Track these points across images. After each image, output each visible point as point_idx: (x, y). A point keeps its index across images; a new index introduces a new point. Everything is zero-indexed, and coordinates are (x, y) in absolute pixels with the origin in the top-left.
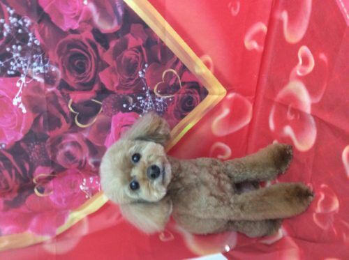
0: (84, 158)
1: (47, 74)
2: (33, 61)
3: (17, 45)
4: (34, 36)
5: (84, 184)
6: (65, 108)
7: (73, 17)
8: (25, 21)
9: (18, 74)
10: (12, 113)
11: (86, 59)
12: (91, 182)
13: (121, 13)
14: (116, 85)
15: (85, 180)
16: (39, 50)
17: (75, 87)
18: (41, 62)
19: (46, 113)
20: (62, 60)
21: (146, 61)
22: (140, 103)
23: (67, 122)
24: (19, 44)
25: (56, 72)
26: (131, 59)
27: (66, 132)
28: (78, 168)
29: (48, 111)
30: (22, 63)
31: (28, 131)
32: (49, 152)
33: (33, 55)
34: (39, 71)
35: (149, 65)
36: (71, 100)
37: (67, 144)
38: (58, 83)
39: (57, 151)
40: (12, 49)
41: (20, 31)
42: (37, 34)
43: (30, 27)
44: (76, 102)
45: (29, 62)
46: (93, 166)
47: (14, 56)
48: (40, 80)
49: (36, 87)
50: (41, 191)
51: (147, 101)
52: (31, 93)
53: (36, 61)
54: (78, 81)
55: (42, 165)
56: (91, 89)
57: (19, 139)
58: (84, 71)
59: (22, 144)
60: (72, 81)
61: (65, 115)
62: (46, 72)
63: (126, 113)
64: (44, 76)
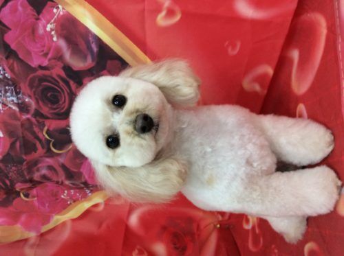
0: (60, 180)
4: (4, 70)
5: (65, 194)
6: (40, 135)
7: (42, 53)
11: (59, 92)
12: (72, 194)
13: (95, 49)
16: (10, 83)
17: (49, 116)
18: (14, 93)
19: (21, 139)
20: (35, 94)
23: (43, 148)
25: (29, 102)
27: (41, 157)
28: (57, 184)
29: (23, 137)
31: (6, 154)
33: (5, 86)
34: (13, 101)
36: (46, 128)
38: (32, 111)
42: (6, 68)
44: (51, 129)
45: (3, 92)
48: (14, 108)
50: (27, 196)
52: (8, 120)
53: (9, 92)
54: (52, 111)
55: (21, 182)
56: (66, 119)
60: (45, 110)
61: (40, 141)
64: (18, 105)
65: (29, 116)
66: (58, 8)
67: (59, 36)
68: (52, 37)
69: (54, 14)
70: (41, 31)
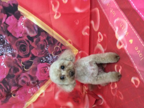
0: (29, 82)
1: (13, 53)
4: (7, 41)
5: (30, 91)
6: (20, 65)
7: (20, 32)
8: (3, 36)
9: (2, 54)
10: (1, 68)
11: (26, 46)
12: (32, 90)
13: (37, 29)
14: (38, 54)
15: (30, 90)
16: (9, 45)
17: (23, 56)
18: (10, 49)
19: (13, 67)
20: (17, 48)
21: (48, 44)
22: (47, 59)
23: (21, 69)
24: (2, 44)
25: (15, 52)
26: (42, 44)
27: (21, 73)
28: (27, 85)
29: (14, 66)
30: (3, 50)
31: (7, 75)
32: (16, 81)
33: (7, 47)
34: (9, 53)
35: (49, 45)
36: (22, 62)
37: (22, 77)
38: (17, 56)
39: (19, 80)
41: (2, 40)
42: (8, 40)
43: (5, 38)
44: (24, 62)
45: (6, 50)
46: (32, 84)
48: (10, 55)
49: (9, 58)
50: (14, 96)
51: (50, 58)
52: (7, 61)
53: (8, 49)
54: (24, 54)
55: (14, 86)
56: (29, 57)
57: (5, 77)
58: (25, 50)
59: (6, 79)
60: (21, 54)
61: (20, 67)
62: (12, 52)
63: (42, 63)
65: (15, 58)
66: (24, 17)
67: (25, 26)
68: (23, 27)
69: (23, 20)
70: (19, 25)
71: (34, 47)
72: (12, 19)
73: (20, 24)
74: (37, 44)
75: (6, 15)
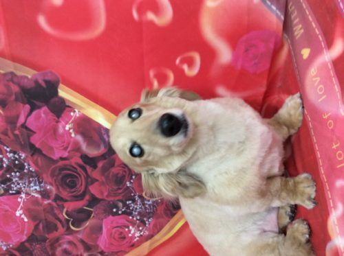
0: (79, 253)
1: (43, 191)
2: (30, 182)
3: (16, 173)
4: (29, 165)
6: (60, 216)
7: (62, 148)
8: (20, 155)
9: (19, 192)
10: (16, 222)
11: (77, 177)
13: (107, 139)
14: (106, 194)
16: (34, 174)
17: (67, 198)
18: (37, 183)
19: (44, 221)
20: (55, 180)
21: (133, 173)
22: (129, 207)
23: (63, 227)
24: (17, 171)
25: (50, 189)
26: (118, 174)
27: (62, 235)
29: (46, 219)
30: (21, 184)
31: (30, 235)
32: (48, 249)
33: (29, 178)
34: (36, 189)
35: (136, 177)
36: (65, 210)
37: (64, 243)
38: (53, 196)
39: (56, 248)
40: (12, 176)
41: (17, 162)
42: (31, 163)
43: (24, 160)
44: (70, 210)
45: (27, 184)
47: (14, 180)
48: (36, 195)
49: (35, 201)
51: (137, 204)
52: (32, 207)
53: (33, 182)
54: (70, 194)
56: (82, 199)
57: (23, 240)
58: (76, 185)
59: (26, 244)
60: (65, 194)
61: (61, 221)
62: (42, 189)
63: (116, 217)
64: (40, 192)
65: (49, 201)
66: (74, 112)
67: (76, 132)
68: (70, 134)
69: (72, 117)
70: (61, 130)
71: (97, 180)
72: (43, 115)
73: (64, 127)
74: (106, 174)
75: (28, 107)
